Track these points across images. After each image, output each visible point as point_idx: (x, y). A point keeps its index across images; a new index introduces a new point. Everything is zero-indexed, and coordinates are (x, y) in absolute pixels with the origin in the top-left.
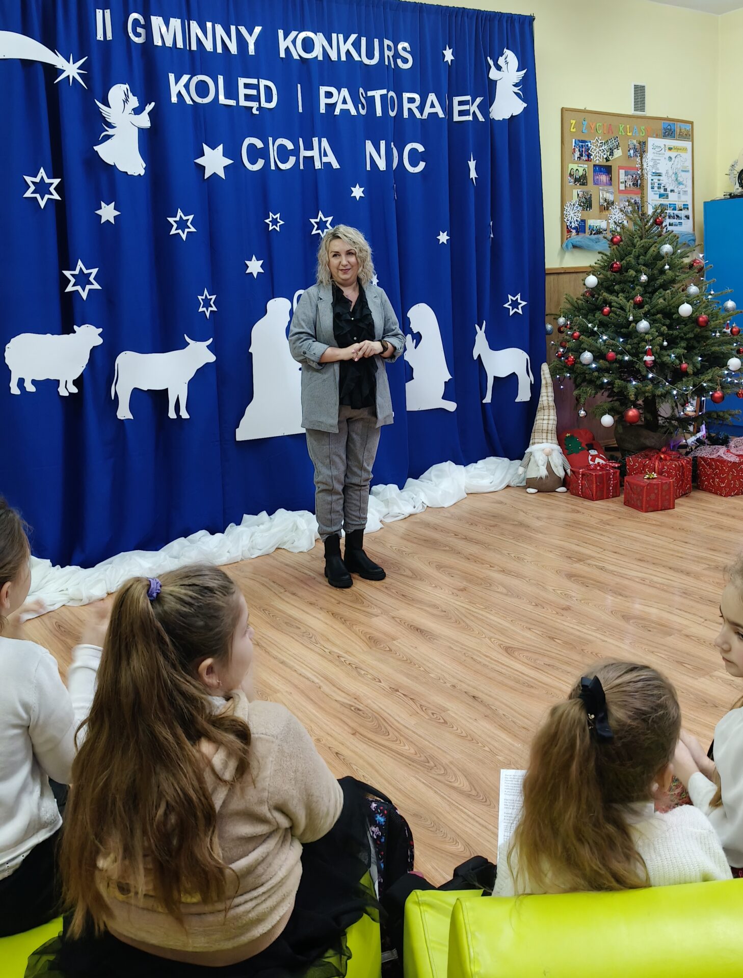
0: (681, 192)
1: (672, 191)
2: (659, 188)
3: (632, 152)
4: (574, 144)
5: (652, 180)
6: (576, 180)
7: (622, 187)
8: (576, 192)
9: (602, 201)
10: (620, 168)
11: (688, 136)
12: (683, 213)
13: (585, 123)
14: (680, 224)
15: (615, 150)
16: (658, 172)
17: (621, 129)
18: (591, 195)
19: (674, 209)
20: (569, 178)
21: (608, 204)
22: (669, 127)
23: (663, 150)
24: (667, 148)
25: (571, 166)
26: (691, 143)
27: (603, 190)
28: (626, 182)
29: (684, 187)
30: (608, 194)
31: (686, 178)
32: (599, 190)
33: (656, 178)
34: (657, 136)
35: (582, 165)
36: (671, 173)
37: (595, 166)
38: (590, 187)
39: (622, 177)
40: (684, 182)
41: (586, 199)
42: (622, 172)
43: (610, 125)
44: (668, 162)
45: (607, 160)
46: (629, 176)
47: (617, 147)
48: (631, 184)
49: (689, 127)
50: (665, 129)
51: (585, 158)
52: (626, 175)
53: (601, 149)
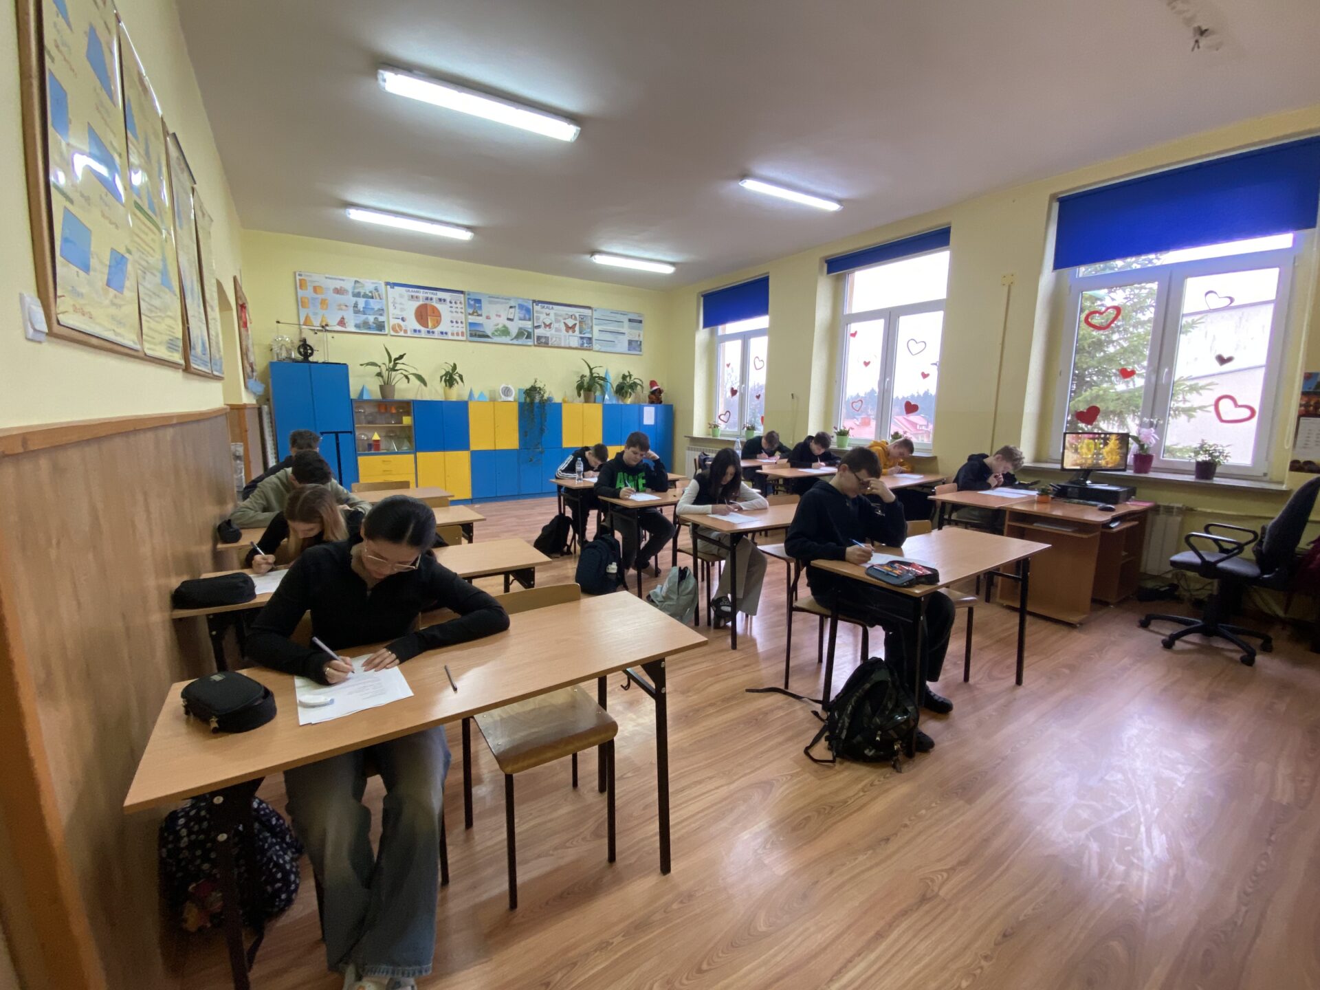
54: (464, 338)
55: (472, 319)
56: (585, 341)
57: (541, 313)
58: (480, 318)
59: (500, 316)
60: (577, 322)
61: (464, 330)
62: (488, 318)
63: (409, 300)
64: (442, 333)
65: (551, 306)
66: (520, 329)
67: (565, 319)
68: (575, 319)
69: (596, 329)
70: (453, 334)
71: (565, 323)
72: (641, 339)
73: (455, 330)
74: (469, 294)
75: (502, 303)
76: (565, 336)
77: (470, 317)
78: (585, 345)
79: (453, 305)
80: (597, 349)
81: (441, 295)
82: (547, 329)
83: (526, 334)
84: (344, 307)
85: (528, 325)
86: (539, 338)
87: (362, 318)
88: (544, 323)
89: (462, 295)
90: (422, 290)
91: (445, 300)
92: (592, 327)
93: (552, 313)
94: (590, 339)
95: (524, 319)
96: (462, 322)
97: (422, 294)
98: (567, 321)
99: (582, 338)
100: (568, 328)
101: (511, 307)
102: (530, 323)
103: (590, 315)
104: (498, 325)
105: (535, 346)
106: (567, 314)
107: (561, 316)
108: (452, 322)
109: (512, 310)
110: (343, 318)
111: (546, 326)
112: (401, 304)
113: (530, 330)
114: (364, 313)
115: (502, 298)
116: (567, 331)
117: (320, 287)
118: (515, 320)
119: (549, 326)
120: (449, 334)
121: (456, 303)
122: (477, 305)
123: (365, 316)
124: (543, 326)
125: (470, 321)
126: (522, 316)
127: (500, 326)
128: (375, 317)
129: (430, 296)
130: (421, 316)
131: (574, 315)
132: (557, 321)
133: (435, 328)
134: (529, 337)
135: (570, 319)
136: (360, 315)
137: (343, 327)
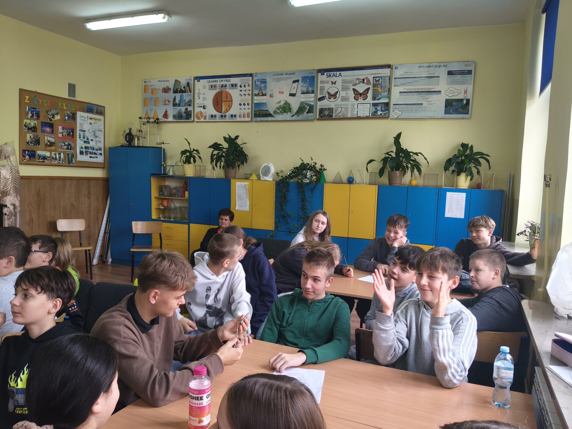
0: (97, 141)
2: (84, 138)
3: (67, 118)
4: (27, 109)
6: (29, 129)
7: (60, 135)
8: (29, 136)
9: (46, 141)
10: (59, 125)
11: (101, 113)
12: (99, 152)
13: (35, 99)
14: (97, 157)
15: (56, 115)
16: (83, 129)
17: (60, 105)
19: (93, 149)
20: (24, 127)
21: (51, 143)
22: (90, 108)
23: (87, 119)
24: (89, 118)
25: (25, 121)
26: (103, 117)
27: (47, 136)
28: (63, 133)
29: (99, 139)
30: (50, 138)
31: (101, 135)
32: (45, 136)
33: (82, 133)
34: (84, 111)
35: (33, 121)
36: (91, 131)
37: (42, 122)
39: (60, 130)
40: (99, 136)
41: (36, 139)
42: (60, 128)
43: (52, 102)
44: (90, 125)
45: (50, 120)
46: (65, 130)
47: (57, 114)
48: (66, 134)
49: (102, 109)
50: (88, 108)
51: (35, 117)
52: (63, 129)
54: (249, 119)
55: (257, 99)
56: (379, 108)
57: (327, 83)
58: (265, 97)
59: (282, 93)
60: (371, 86)
61: (250, 111)
62: (271, 96)
63: (210, 89)
64: (232, 116)
65: (338, 73)
66: (302, 103)
67: (355, 85)
68: (368, 82)
69: (395, 91)
70: (240, 116)
71: (354, 90)
72: (469, 96)
73: (242, 112)
74: (256, 75)
75: (286, 79)
76: (353, 105)
77: (255, 98)
78: (379, 113)
79: (243, 88)
80: (395, 117)
81: (233, 81)
82: (332, 100)
83: (308, 107)
84: (167, 102)
85: (310, 98)
86: (322, 111)
87: (178, 109)
88: (328, 93)
89: (251, 78)
90: (219, 79)
91: (236, 85)
92: (389, 90)
93: (339, 80)
94: (387, 105)
95: (307, 93)
96: (248, 104)
97: (219, 82)
98: (356, 87)
99: (374, 105)
100: (357, 95)
101: (294, 82)
102: (313, 95)
103: (389, 75)
104: (280, 102)
105: (318, 119)
106: (357, 79)
107: (350, 82)
108: (240, 105)
109: (295, 85)
110: (166, 112)
111: (331, 96)
112: (204, 94)
113: (312, 103)
114: (179, 105)
115: (287, 74)
116: (356, 99)
117: (155, 89)
118: (297, 95)
119: (335, 96)
120: (238, 116)
121: (245, 86)
122: (263, 85)
123: (180, 108)
124: (327, 96)
125: (255, 102)
126: (305, 89)
127: (282, 103)
128: (185, 107)
129: (224, 83)
130: (217, 102)
131: (367, 78)
132: (345, 88)
133: (227, 112)
134: (310, 111)
135: (361, 84)
136: (177, 107)
137: (166, 118)
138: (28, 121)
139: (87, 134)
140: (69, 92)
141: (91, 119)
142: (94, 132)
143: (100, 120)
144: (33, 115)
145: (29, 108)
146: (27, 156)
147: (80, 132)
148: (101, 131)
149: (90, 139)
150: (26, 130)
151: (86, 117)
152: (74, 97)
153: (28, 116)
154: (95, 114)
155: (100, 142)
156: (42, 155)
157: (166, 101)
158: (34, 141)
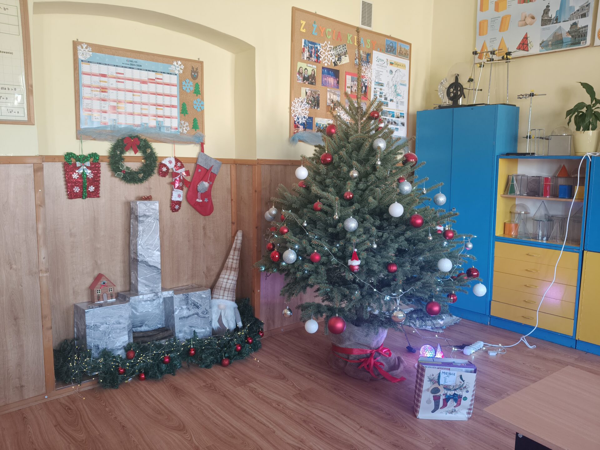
0: (399, 102)
1: (391, 100)
2: (381, 96)
4: (303, 44)
5: (375, 88)
6: (305, 79)
8: (305, 90)
9: (329, 101)
10: (347, 73)
11: (407, 55)
12: (400, 120)
13: (315, 26)
14: (397, 129)
15: (343, 57)
16: (380, 82)
17: (349, 38)
18: (319, 94)
19: (393, 116)
20: (298, 75)
21: (335, 105)
23: (386, 63)
24: (389, 63)
25: (300, 64)
26: (408, 61)
27: (330, 91)
28: (352, 87)
29: (401, 98)
30: (335, 96)
31: (403, 90)
32: (327, 91)
33: (378, 88)
34: (381, 51)
35: (311, 66)
36: (391, 84)
37: (323, 68)
38: (319, 86)
39: (349, 83)
40: (402, 94)
41: (314, 97)
42: (349, 78)
43: (339, 32)
44: (389, 75)
45: (335, 64)
47: (345, 54)
49: (407, 48)
51: (314, 59)
52: (352, 81)
53: (330, 53)
84: (529, 20)
87: (553, 28)
110: (526, 38)
114: (557, 20)
123: (558, 25)
128: (572, 22)
136: (551, 25)
137: (524, 50)
138: (304, 65)
139: (385, 90)
140: (363, 17)
141: (392, 64)
142: (396, 86)
143: (403, 66)
144: (311, 56)
145: (305, 43)
146: (300, 127)
147: (376, 87)
148: (404, 85)
149: (389, 99)
150: (300, 81)
151: (385, 60)
152: (369, 25)
153: (304, 56)
154: (397, 56)
155: (402, 103)
156: (322, 126)
157: (526, 17)
158: (311, 101)
